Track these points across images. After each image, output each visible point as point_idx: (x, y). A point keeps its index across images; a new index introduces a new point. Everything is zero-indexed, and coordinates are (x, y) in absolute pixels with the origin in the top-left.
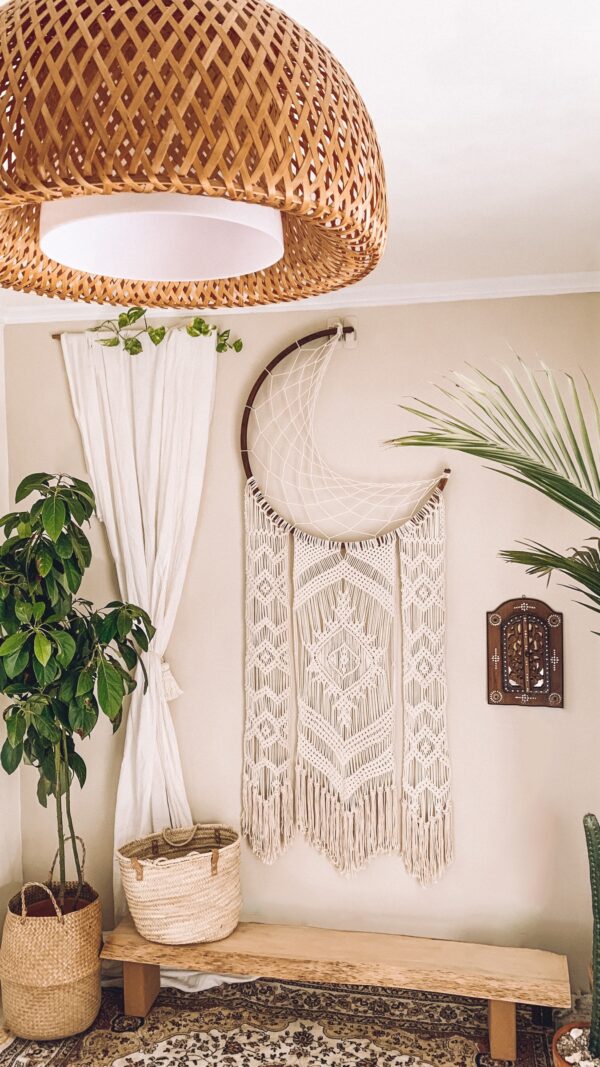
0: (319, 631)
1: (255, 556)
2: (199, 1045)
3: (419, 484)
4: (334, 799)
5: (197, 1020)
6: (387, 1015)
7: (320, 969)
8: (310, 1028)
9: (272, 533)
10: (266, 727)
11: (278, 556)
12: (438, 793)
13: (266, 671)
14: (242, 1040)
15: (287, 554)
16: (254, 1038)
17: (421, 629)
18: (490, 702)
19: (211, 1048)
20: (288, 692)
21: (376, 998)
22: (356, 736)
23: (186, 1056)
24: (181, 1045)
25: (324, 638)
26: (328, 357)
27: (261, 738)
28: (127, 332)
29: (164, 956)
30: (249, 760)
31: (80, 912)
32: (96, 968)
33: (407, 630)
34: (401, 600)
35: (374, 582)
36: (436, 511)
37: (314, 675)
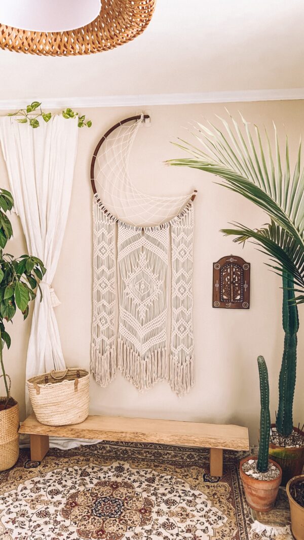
0: (130, 272)
1: (98, 234)
2: (68, 473)
3: (181, 198)
4: (137, 355)
5: (67, 462)
6: (161, 458)
7: (128, 435)
8: (124, 464)
9: (107, 222)
10: (103, 320)
11: (110, 234)
12: (187, 351)
13: (104, 292)
14: (89, 470)
15: (114, 233)
16: (95, 470)
17: (181, 271)
18: (213, 307)
19: (74, 474)
20: (115, 302)
21: (156, 451)
22: (148, 323)
23: (61, 478)
24: (58, 473)
25: (133, 276)
26: (136, 131)
27: (100, 325)
28: (32, 116)
29: (51, 431)
30: (95, 336)
31: (8, 410)
32: (16, 437)
33: (174, 271)
34: (171, 257)
35: (158, 248)
36: (189, 212)
37: (127, 294)
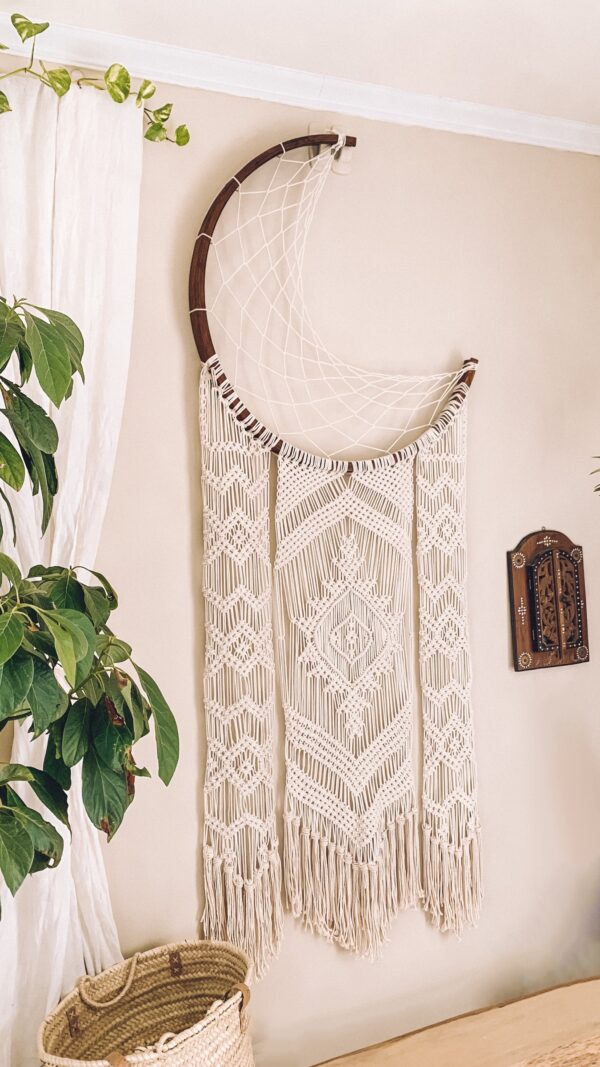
0: (317, 598)
1: (222, 486)
3: (440, 378)
4: (342, 850)
9: (245, 448)
10: (246, 762)
11: (256, 484)
13: (245, 669)
15: (267, 482)
17: (448, 580)
20: (273, 698)
22: (371, 747)
25: (322, 607)
26: (322, 178)
30: (214, 822)
33: (428, 583)
36: (461, 413)
37: (310, 666)
